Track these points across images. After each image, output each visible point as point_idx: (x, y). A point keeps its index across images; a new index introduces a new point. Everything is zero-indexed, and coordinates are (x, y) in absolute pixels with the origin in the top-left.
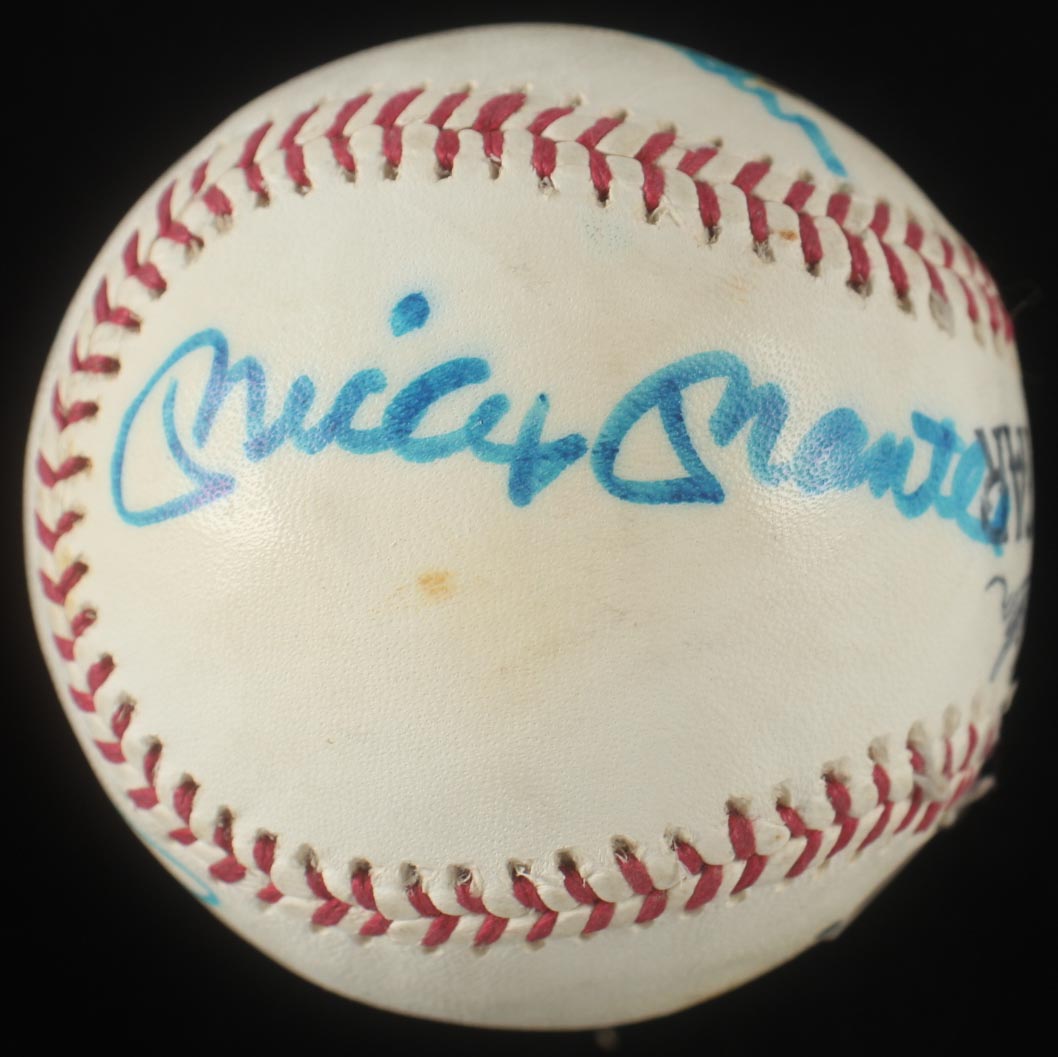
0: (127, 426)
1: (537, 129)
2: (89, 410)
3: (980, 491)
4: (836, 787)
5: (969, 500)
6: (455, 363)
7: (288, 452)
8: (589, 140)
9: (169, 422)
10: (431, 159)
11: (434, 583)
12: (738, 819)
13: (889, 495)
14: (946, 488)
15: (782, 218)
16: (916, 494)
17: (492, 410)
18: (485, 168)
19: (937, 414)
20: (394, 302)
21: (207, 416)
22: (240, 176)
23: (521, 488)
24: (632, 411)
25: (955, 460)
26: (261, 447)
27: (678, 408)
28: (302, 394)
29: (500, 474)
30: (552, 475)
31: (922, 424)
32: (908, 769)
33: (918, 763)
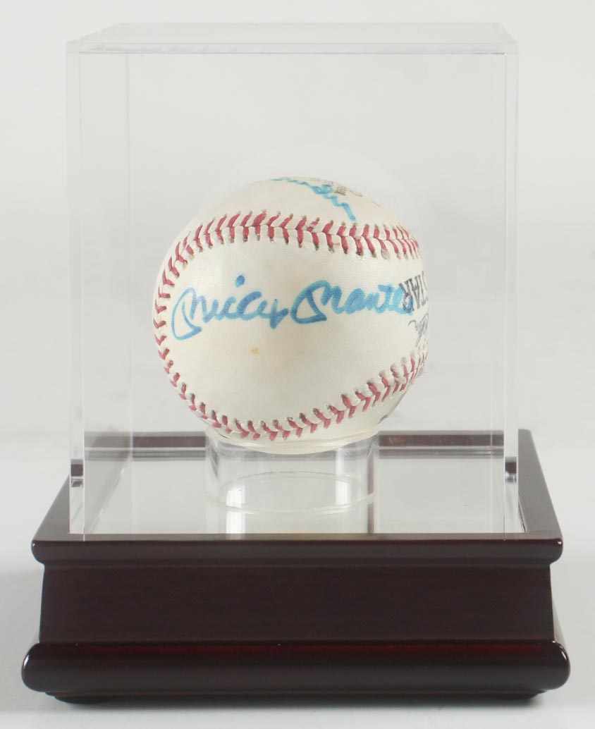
0: (174, 314)
1: (269, 224)
2: (164, 308)
3: (402, 300)
4: (371, 385)
5: (399, 304)
6: (253, 293)
7: (213, 321)
8: (283, 226)
9: (184, 313)
10: (242, 236)
11: (255, 351)
12: (345, 398)
13: (373, 309)
14: (391, 303)
15: (336, 239)
16: (382, 307)
17: (264, 304)
18: (256, 237)
19: (385, 284)
20: (235, 279)
21: (193, 311)
22: (195, 242)
23: (273, 324)
24: (300, 300)
25: (393, 294)
26: (207, 319)
27: (312, 298)
28: (215, 305)
29: (267, 321)
30: (281, 320)
31: (381, 288)
32: (393, 377)
33: (395, 375)
